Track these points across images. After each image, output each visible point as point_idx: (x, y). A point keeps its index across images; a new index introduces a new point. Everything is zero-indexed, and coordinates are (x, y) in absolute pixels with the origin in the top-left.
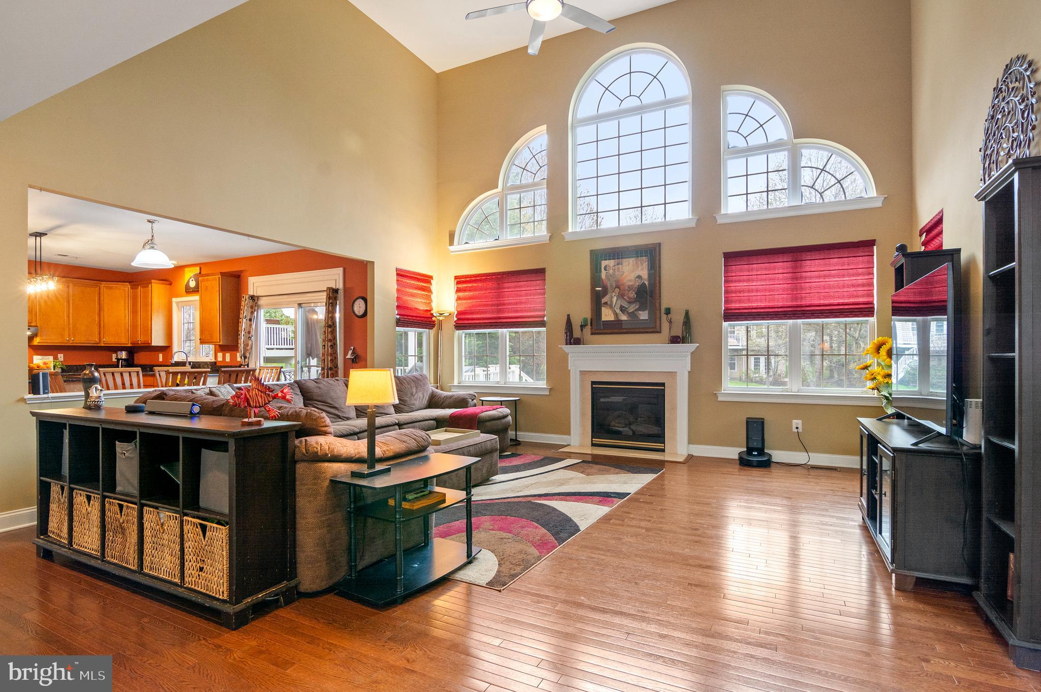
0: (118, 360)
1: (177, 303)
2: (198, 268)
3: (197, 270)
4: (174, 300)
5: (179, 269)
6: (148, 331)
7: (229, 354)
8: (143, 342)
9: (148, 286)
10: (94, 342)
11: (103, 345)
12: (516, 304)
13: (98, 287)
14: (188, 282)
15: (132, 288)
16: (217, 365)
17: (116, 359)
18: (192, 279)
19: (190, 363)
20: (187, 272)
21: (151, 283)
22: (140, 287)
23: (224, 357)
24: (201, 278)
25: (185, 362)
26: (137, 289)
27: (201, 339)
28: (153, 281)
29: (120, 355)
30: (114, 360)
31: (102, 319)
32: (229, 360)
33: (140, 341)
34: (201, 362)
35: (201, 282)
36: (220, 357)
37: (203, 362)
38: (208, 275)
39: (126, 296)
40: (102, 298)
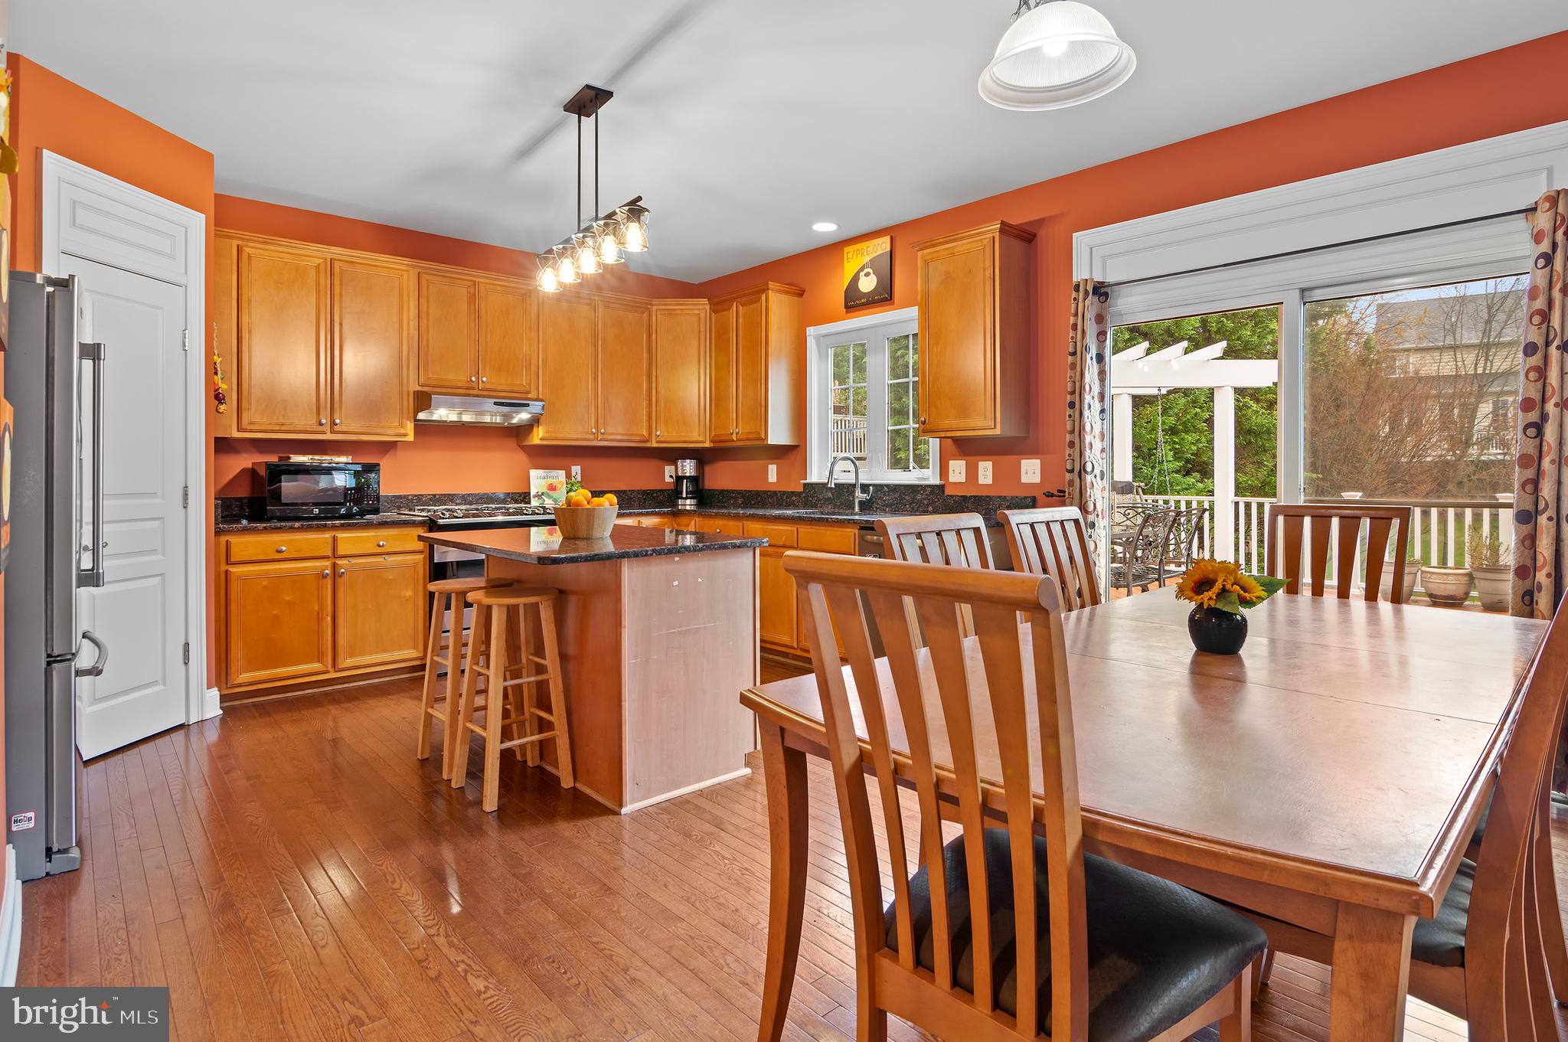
0: (679, 479)
1: (818, 338)
2: (886, 240)
3: (882, 245)
4: (811, 331)
5: (834, 249)
6: (760, 411)
7: (988, 465)
8: (744, 437)
9: (758, 300)
10: (638, 438)
11: (655, 445)
13: (648, 312)
14: (855, 279)
15: (714, 310)
16: (946, 494)
17: (671, 476)
18: (866, 270)
19: (865, 488)
20: (850, 255)
21: (765, 290)
22: (735, 304)
23: (972, 473)
24: (926, 251)
25: (854, 486)
26: (729, 309)
27: (927, 422)
28: (771, 285)
29: (683, 470)
30: (668, 479)
31: (654, 385)
32: (990, 482)
33: (737, 433)
34: (896, 485)
35: (926, 263)
36: (958, 471)
37: (902, 485)
38: (956, 236)
39: (702, 330)
40: (654, 336)
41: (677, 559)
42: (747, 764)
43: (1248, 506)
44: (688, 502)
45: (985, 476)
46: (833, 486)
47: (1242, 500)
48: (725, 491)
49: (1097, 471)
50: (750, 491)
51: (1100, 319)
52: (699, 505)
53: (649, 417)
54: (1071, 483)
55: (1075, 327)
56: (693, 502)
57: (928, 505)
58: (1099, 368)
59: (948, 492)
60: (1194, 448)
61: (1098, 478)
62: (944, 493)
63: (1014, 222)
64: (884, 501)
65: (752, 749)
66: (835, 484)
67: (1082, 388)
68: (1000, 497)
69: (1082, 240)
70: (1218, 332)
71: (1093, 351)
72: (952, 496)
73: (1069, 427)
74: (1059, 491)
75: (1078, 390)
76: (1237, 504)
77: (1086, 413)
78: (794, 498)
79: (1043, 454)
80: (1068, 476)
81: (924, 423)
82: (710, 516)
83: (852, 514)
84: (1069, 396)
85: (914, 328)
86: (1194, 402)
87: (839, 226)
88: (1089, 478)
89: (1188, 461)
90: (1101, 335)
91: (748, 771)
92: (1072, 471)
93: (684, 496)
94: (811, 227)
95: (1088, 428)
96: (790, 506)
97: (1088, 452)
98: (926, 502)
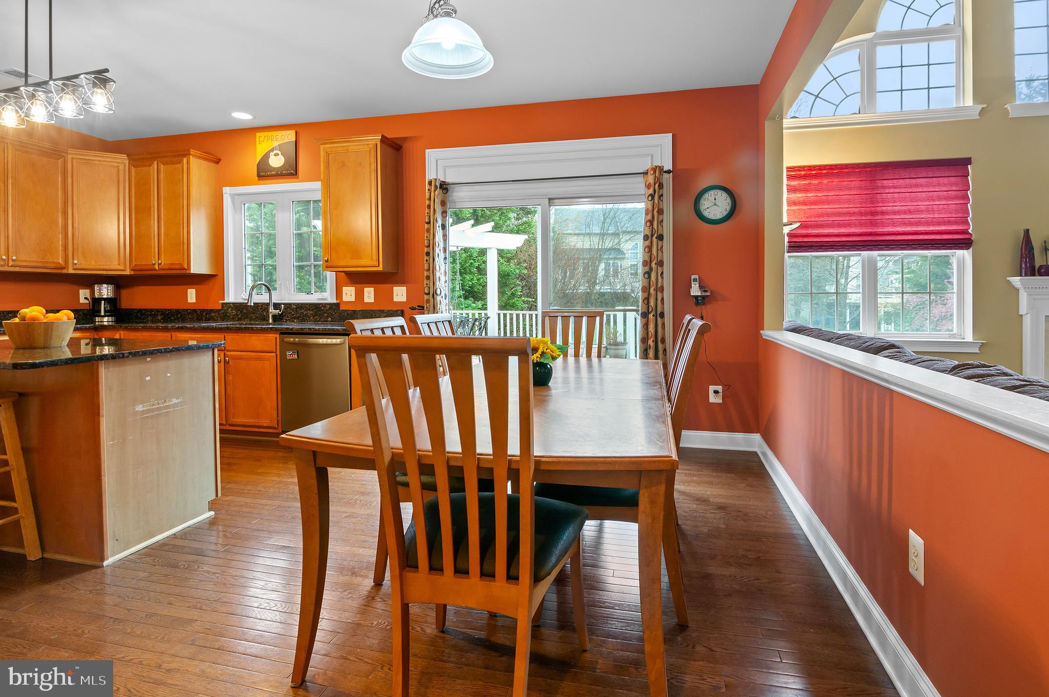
0: (96, 301)
1: (233, 196)
2: (291, 133)
3: (288, 135)
4: (227, 190)
5: (247, 132)
6: (184, 247)
7: (371, 290)
8: (167, 267)
9: (179, 162)
10: (52, 265)
11: (71, 271)
12: (910, 212)
13: (63, 159)
14: (266, 157)
16: (341, 309)
17: (86, 298)
18: (275, 152)
19: (276, 306)
20: (262, 139)
21: (187, 154)
22: (156, 162)
23: (360, 295)
24: (327, 146)
25: (268, 304)
26: (150, 165)
27: (329, 260)
28: (192, 151)
29: (100, 292)
30: (82, 300)
31: (70, 222)
32: (373, 301)
33: (159, 264)
34: (302, 304)
35: (328, 154)
36: (349, 294)
37: (307, 304)
38: (350, 139)
39: (121, 179)
40: (70, 180)
41: (149, 359)
42: (210, 510)
43: (505, 315)
44: (106, 319)
45: (369, 297)
46: (252, 304)
47: (502, 312)
48: (144, 310)
49: (443, 294)
50: (170, 310)
51: (443, 203)
52: (117, 321)
53: (65, 248)
54: (428, 301)
55: (429, 207)
56: (110, 319)
57: (327, 317)
58: (443, 233)
59: (342, 307)
60: (470, 283)
61: (444, 298)
62: (339, 308)
63: (389, 137)
64: (293, 315)
65: (214, 497)
66: (254, 303)
67: (434, 244)
68: (380, 310)
69: (432, 155)
70: (482, 216)
71: (440, 223)
72: (346, 311)
73: (426, 267)
74: (419, 306)
75: (431, 245)
76: (499, 315)
77: (436, 259)
78: (213, 314)
79: (407, 283)
80: (426, 297)
81: (327, 261)
82: (136, 330)
83: (267, 324)
84: (426, 248)
85: (318, 196)
86: (471, 256)
87: (255, 117)
88: (439, 298)
89: (466, 291)
90: (444, 213)
91: (212, 513)
92: (428, 294)
93: (103, 314)
94: (230, 114)
95: (437, 268)
96: (209, 320)
97: (438, 283)
98: (326, 315)
